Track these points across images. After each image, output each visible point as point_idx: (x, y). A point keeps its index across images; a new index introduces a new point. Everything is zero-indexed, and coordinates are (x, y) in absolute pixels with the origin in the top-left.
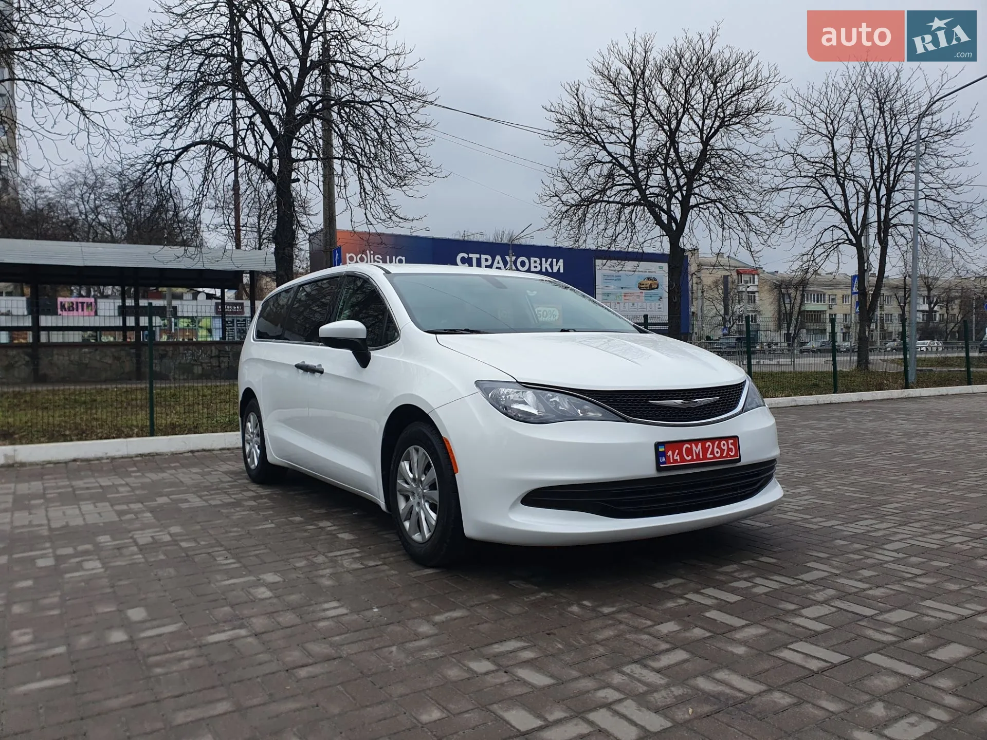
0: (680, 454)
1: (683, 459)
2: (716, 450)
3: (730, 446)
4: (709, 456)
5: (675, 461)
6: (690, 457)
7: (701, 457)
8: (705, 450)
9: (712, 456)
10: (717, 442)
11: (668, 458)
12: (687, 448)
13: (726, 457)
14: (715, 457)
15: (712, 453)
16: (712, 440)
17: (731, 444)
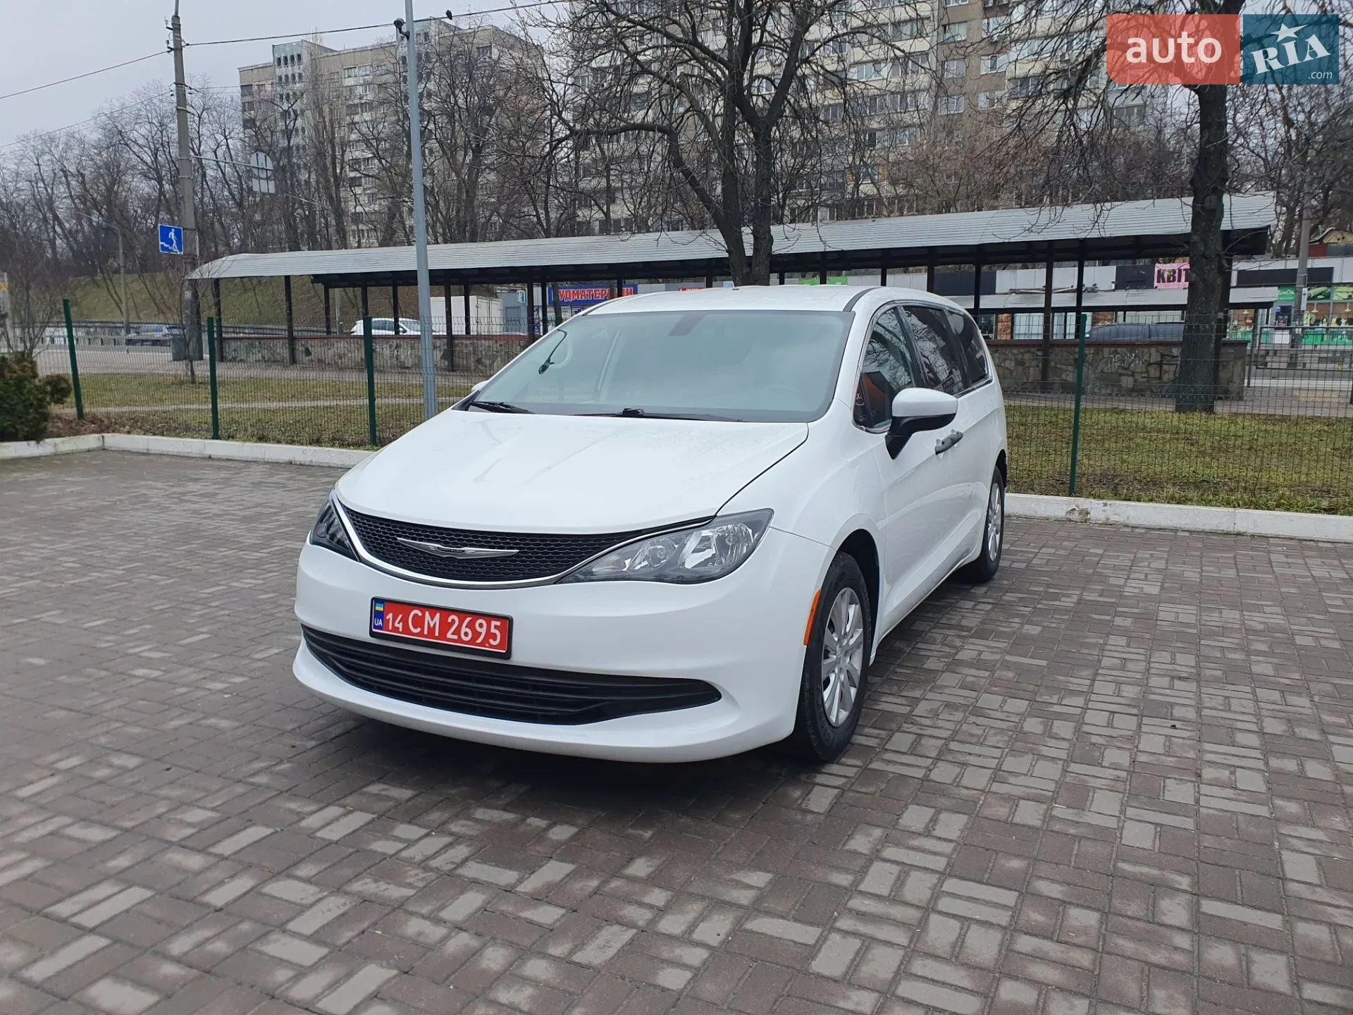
0: (404, 620)
1: (406, 629)
2: (464, 629)
3: (493, 630)
4: (449, 635)
5: (396, 629)
6: (419, 630)
7: (437, 634)
8: (445, 626)
9: (455, 637)
10: (468, 619)
11: (386, 622)
12: (416, 615)
13: (481, 644)
14: (460, 640)
15: (457, 632)
16: (462, 613)
17: (496, 627)
